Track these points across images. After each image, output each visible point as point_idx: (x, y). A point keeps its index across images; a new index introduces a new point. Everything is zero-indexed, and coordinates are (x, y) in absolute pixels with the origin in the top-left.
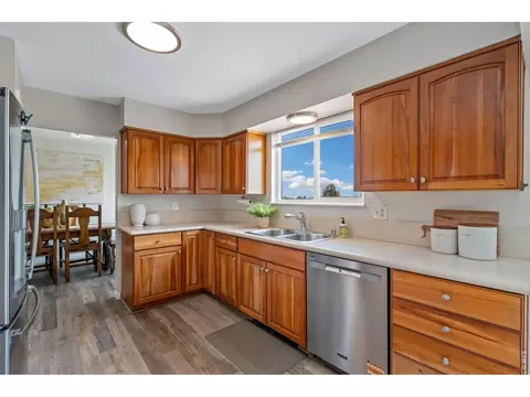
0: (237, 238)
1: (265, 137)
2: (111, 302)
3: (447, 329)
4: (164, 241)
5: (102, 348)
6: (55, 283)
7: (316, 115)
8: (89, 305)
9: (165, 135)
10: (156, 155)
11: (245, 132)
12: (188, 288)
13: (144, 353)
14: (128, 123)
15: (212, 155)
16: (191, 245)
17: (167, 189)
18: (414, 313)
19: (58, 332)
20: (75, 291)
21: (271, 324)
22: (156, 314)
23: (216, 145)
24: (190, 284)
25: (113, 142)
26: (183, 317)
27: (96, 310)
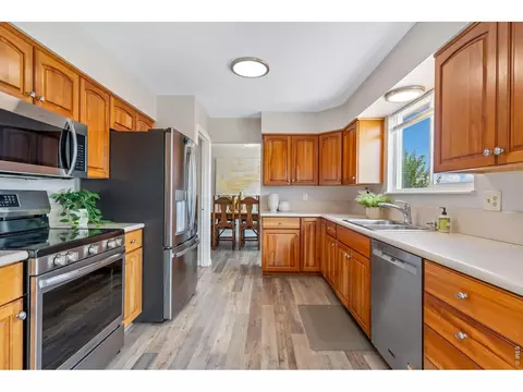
0: (336, 225)
1: (382, 122)
2: (255, 267)
3: (462, 336)
4: (285, 224)
5: (234, 290)
6: (233, 249)
7: (422, 88)
8: (242, 266)
9: (291, 136)
10: (284, 154)
11: (356, 120)
12: (305, 269)
13: (253, 300)
14: (264, 131)
15: (333, 148)
16: (309, 230)
17: (294, 182)
18: (439, 312)
19: (219, 275)
20: (241, 256)
21: (351, 310)
22: (277, 282)
23: (337, 137)
24: (307, 265)
25: (258, 146)
26: (293, 288)
27: (244, 270)
